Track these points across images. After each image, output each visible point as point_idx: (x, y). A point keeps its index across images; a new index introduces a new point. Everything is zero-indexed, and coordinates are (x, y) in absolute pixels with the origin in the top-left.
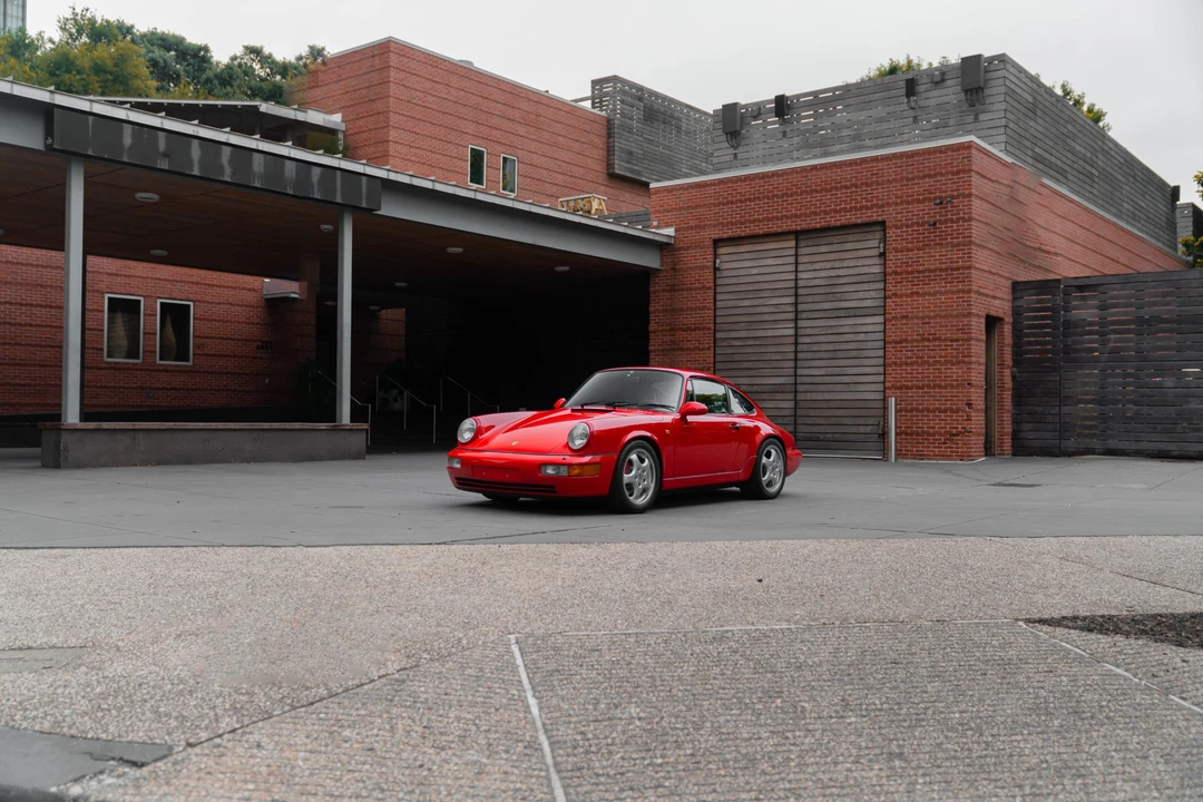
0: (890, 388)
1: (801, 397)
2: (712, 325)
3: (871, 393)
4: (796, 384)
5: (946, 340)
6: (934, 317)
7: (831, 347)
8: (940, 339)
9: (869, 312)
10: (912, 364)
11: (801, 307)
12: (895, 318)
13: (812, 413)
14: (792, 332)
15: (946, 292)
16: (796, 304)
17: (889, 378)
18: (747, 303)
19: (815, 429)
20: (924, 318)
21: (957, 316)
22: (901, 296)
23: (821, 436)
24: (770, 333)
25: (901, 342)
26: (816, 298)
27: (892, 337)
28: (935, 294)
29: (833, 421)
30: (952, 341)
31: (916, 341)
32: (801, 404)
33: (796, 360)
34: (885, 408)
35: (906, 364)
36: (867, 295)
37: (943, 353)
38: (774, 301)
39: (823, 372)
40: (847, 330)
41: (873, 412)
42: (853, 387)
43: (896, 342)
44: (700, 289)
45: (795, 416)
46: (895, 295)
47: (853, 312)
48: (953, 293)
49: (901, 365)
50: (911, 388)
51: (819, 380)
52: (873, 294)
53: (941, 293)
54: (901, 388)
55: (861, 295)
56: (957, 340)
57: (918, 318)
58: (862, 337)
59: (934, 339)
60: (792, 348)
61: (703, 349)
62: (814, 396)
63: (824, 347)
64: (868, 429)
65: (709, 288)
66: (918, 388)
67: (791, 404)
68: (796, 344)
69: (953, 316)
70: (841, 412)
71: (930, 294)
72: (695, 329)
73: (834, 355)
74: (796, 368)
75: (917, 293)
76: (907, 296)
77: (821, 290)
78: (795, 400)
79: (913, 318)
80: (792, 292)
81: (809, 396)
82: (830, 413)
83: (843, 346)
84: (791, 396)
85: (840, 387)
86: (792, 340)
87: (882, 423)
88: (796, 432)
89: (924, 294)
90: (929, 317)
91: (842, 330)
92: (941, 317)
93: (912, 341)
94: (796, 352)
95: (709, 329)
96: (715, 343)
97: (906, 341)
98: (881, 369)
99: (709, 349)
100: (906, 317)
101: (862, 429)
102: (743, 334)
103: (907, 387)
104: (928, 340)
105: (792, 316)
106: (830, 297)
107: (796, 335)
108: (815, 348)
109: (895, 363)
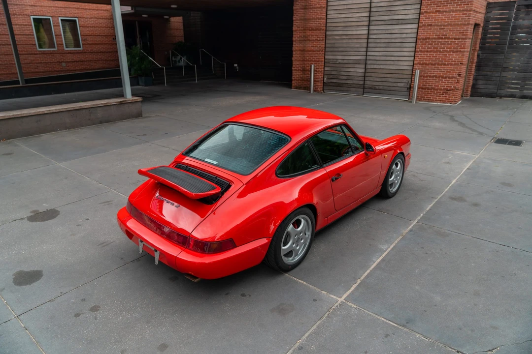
0: (416, 64)
1: (368, 66)
2: (325, 28)
3: (406, 66)
4: (366, 60)
5: (452, 39)
6: (447, 25)
7: (387, 41)
8: (448, 38)
9: (409, 21)
10: (431, 51)
11: (372, 18)
12: (424, 26)
13: (373, 75)
14: (366, 32)
15: (456, 11)
16: (370, 16)
17: (416, 59)
18: (343, 16)
19: (374, 83)
20: (441, 25)
21: (461, 25)
22: (430, 13)
23: (377, 87)
24: (354, 32)
25: (426, 39)
26: (381, 13)
27: (421, 36)
28: (449, 12)
29: (384, 80)
30: (455, 39)
31: (435, 39)
32: (368, 71)
33: (367, 47)
34: (413, 75)
35: (427, 51)
36: (409, 12)
37: (449, 46)
38: (358, 15)
39: (380, 54)
40: (396, 31)
41: (405, 76)
42: (396, 63)
43: (423, 39)
44: (319, 8)
45: (365, 76)
46: (426, 12)
47: (400, 22)
48: (460, 11)
49: (424, 51)
50: (428, 64)
51: (378, 58)
52: (413, 11)
53: (453, 11)
54: (422, 64)
55: (406, 12)
56: (459, 39)
57: (437, 26)
58: (404, 36)
59: (445, 38)
60: (366, 41)
61: (319, 41)
62: (375, 66)
63: (383, 41)
64: (402, 85)
65: (324, 8)
66: (432, 64)
67: (363, 70)
68: (368, 39)
69: (458, 25)
70: (389, 76)
71: (446, 12)
72: (316, 30)
73: (388, 45)
74: (367, 51)
75: (439, 11)
76: (433, 12)
77: (384, 9)
78: (365, 68)
79: (434, 26)
80: (368, 10)
81: (372, 66)
82: (383, 75)
83: (393, 41)
84: (363, 66)
85: (389, 63)
86: (366, 36)
87: (410, 82)
88: (364, 84)
89: (443, 12)
90: (444, 25)
91: (393, 32)
92: (451, 25)
93: (432, 39)
94: (368, 43)
95: (323, 30)
96: (326, 37)
97: (429, 39)
98: (413, 54)
99: (322, 40)
100: (431, 25)
101: (399, 85)
102: (340, 33)
103: (426, 64)
104: (442, 38)
105: (367, 23)
106: (389, 13)
107: (368, 34)
108: (378, 41)
109: (421, 51)
